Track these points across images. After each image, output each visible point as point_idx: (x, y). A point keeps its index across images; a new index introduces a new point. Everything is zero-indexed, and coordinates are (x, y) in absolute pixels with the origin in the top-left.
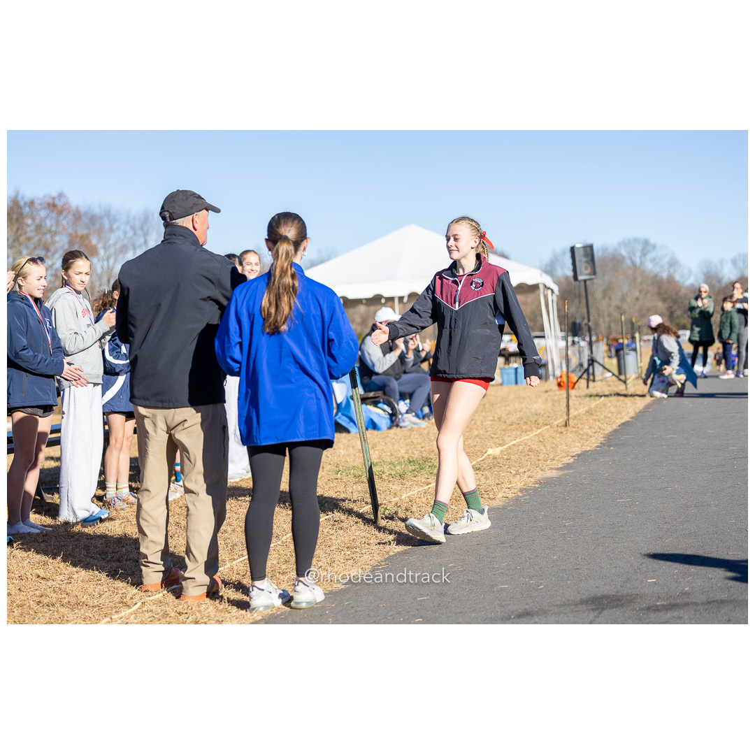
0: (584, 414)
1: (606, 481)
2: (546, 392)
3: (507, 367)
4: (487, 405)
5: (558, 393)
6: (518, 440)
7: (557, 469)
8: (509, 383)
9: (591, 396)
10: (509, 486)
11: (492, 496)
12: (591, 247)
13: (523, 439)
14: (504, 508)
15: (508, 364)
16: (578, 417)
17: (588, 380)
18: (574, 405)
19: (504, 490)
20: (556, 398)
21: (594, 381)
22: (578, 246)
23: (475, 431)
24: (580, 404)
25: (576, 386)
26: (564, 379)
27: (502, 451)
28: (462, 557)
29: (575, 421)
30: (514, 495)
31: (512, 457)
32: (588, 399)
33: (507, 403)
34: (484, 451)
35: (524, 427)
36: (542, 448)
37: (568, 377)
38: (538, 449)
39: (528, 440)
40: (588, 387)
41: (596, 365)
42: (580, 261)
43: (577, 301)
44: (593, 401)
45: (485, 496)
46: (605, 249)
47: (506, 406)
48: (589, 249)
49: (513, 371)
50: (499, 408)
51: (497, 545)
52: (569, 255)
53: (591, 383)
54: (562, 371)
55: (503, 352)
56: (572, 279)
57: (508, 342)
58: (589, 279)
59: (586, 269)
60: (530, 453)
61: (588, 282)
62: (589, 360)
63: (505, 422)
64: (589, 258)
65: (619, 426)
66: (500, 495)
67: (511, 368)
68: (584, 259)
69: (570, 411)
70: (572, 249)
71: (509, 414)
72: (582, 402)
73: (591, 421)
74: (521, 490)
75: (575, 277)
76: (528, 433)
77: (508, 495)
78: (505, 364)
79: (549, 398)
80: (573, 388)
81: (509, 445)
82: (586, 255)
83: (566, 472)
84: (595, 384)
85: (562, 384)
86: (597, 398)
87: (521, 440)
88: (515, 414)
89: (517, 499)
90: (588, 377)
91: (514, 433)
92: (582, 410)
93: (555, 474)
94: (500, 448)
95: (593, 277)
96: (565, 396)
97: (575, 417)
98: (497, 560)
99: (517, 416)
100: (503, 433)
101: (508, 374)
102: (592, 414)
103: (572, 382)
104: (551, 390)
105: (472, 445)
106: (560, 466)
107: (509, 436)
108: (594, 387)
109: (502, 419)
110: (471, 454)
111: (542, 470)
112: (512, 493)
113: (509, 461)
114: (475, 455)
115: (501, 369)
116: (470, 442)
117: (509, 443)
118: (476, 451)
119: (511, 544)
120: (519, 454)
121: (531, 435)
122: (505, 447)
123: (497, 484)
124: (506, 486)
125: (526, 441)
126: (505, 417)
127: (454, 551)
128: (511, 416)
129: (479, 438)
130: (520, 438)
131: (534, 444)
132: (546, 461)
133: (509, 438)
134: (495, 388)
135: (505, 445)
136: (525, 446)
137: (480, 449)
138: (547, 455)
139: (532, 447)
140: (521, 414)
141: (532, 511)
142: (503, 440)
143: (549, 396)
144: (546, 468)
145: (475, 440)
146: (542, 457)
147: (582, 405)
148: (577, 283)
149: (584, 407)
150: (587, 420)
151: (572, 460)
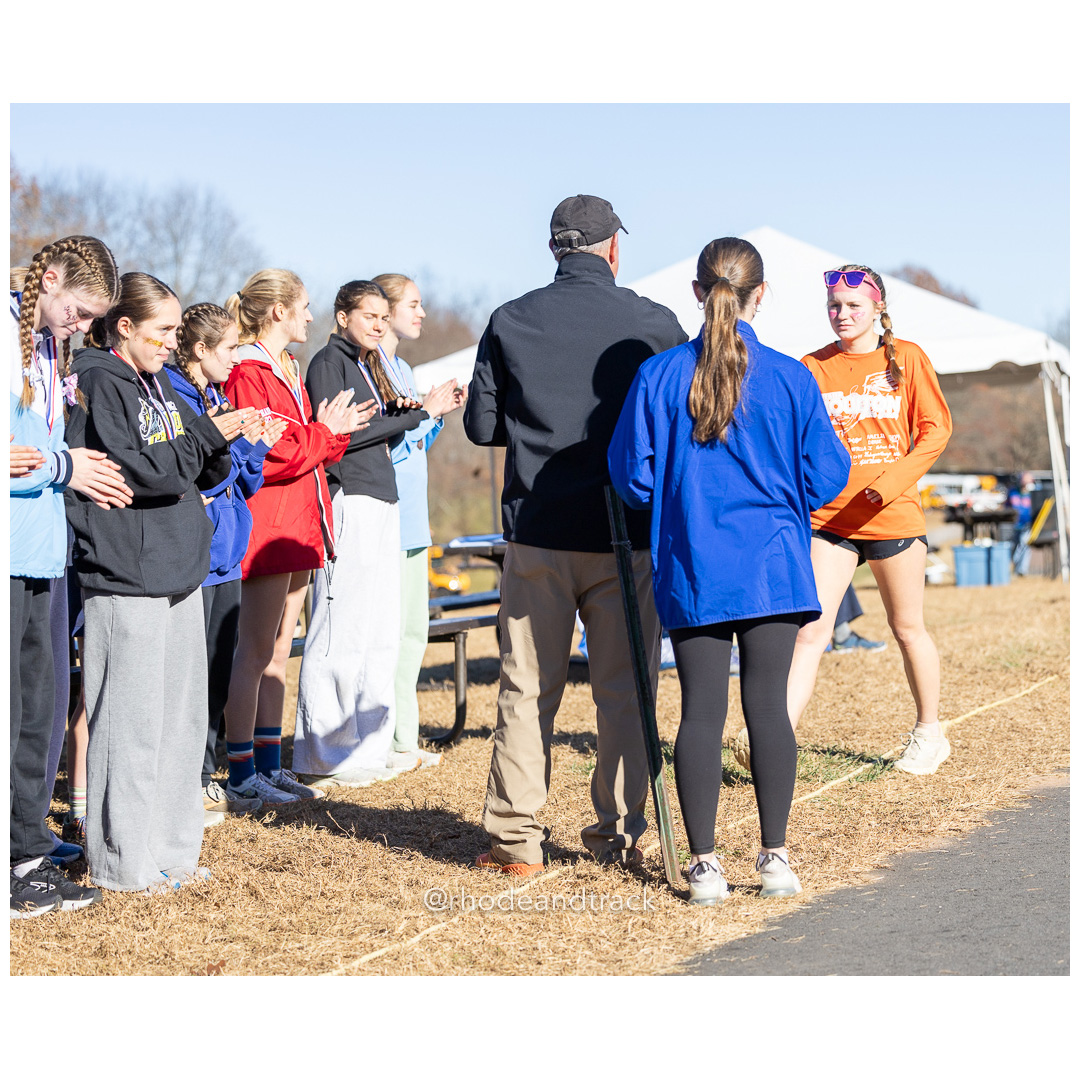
2: (1053, 601)
3: (968, 545)
6: (986, 707)
8: (972, 582)
10: (965, 806)
11: (925, 828)
13: (998, 703)
14: (952, 853)
15: (972, 539)
19: (952, 814)
23: (893, 684)
28: (857, 960)
30: (974, 826)
31: (974, 743)
33: (967, 625)
35: (1002, 678)
36: (1039, 723)
38: (1031, 727)
39: (1008, 705)
45: (911, 827)
47: (962, 631)
49: (983, 556)
50: (949, 634)
51: (934, 934)
55: (960, 513)
57: (972, 491)
60: (1013, 735)
63: (960, 666)
67: (978, 548)
71: (969, 648)
74: (990, 816)
76: (1010, 690)
77: (961, 826)
78: (965, 539)
79: (1058, 615)
81: (967, 716)
87: (993, 705)
88: (982, 650)
89: (981, 834)
91: (979, 689)
98: (932, 966)
99: (987, 654)
100: (954, 689)
101: (970, 561)
104: (1062, 599)
105: (885, 715)
107: (967, 697)
109: (954, 659)
110: (882, 735)
111: (1038, 772)
112: (970, 821)
113: (966, 750)
114: (891, 737)
115: (955, 550)
116: (881, 707)
117: (968, 712)
118: (894, 729)
119: (964, 933)
120: (988, 735)
121: (1017, 696)
122: (959, 720)
123: (938, 801)
124: (958, 807)
125: (1006, 708)
126: (961, 655)
127: (841, 946)
128: (974, 654)
129: (902, 701)
130: (992, 702)
131: (1021, 716)
132: (1046, 752)
133: (969, 701)
134: (941, 592)
135: (958, 716)
136: (1003, 720)
137: (903, 723)
138: (1049, 741)
139: (1018, 721)
140: (996, 648)
141: (1012, 861)
142: (955, 705)
143: (1059, 610)
144: (1048, 767)
145: (892, 704)
146: (1038, 743)
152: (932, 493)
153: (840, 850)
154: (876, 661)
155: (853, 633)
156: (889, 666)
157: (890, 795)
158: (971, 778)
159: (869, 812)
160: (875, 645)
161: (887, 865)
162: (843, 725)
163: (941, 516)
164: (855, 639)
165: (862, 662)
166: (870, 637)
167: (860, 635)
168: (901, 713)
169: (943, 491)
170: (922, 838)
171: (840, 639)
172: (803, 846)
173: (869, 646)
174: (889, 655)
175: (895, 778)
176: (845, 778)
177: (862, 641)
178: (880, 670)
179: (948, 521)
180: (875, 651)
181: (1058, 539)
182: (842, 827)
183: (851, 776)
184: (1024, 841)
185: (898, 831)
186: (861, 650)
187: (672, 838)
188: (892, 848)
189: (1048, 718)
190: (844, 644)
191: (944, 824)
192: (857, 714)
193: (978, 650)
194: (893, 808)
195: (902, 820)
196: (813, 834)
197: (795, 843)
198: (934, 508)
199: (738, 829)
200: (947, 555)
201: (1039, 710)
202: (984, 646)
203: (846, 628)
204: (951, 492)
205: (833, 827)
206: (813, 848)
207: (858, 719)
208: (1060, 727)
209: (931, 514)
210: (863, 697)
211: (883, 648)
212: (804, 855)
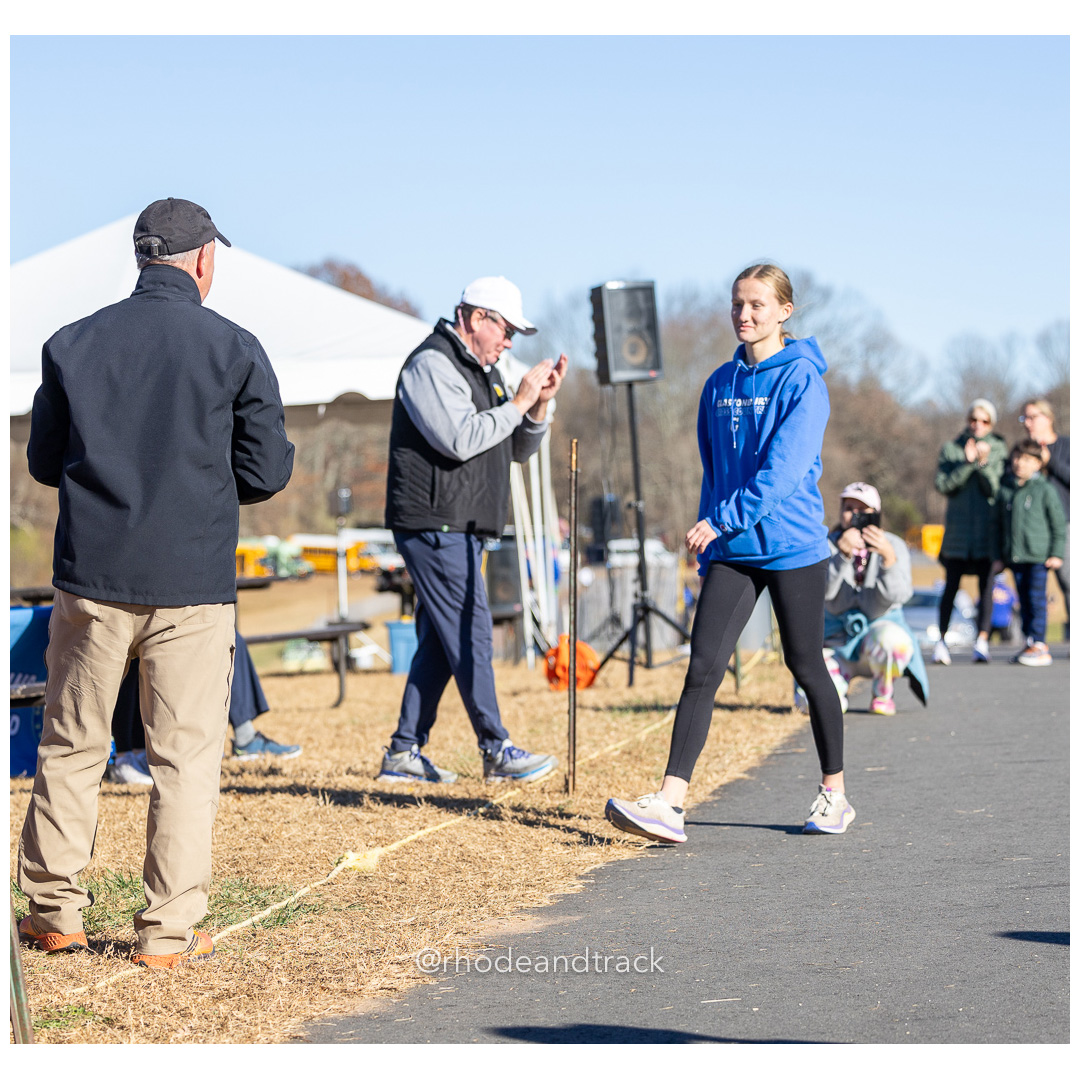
0: (618, 759)
1: (673, 947)
2: (515, 694)
3: (407, 620)
4: (348, 729)
5: (547, 697)
7: (539, 911)
9: (638, 709)
10: (401, 958)
11: (350, 985)
12: (648, 290)
13: (443, 825)
16: (601, 768)
17: (632, 663)
18: (590, 731)
19: (386, 967)
20: (541, 712)
21: (648, 665)
22: (612, 285)
24: (608, 729)
25: (598, 681)
26: (565, 658)
27: (384, 860)
29: (593, 778)
30: (413, 983)
31: (413, 876)
32: (629, 716)
34: (334, 858)
36: (496, 851)
37: (575, 652)
38: (486, 855)
40: (631, 682)
41: (655, 621)
42: (619, 329)
43: (605, 441)
44: (643, 724)
45: (334, 985)
46: (690, 298)
48: (643, 296)
52: (587, 309)
53: (639, 671)
54: (560, 638)
55: (397, 580)
56: (594, 380)
58: (642, 381)
59: (634, 351)
60: (462, 866)
61: (638, 389)
62: (635, 608)
64: (644, 322)
65: (714, 793)
66: (375, 982)
68: (628, 325)
69: (579, 751)
70: (597, 295)
72: (614, 725)
73: (637, 778)
75: (603, 374)
77: (396, 984)
78: (403, 612)
79: (521, 712)
80: (590, 683)
81: (404, 841)
82: (633, 312)
83: (561, 919)
84: (652, 674)
85: (559, 672)
86: (655, 715)
87: (437, 828)
89: (422, 995)
90: (633, 654)
92: (613, 748)
93: (531, 924)
94: (379, 851)
95: (653, 374)
96: (565, 706)
97: (593, 766)
101: (409, 641)
102: (639, 759)
103: (585, 668)
104: (528, 690)
105: (299, 840)
106: (546, 902)
108: (649, 683)
110: (296, 866)
111: (495, 914)
112: (408, 977)
113: (403, 886)
114: (307, 869)
115: (389, 626)
116: (294, 830)
117: (406, 836)
118: (310, 858)
120: (432, 867)
122: (394, 846)
123: (367, 952)
124: (392, 958)
125: (454, 831)
129: (321, 822)
130: (437, 824)
131: (474, 841)
132: (506, 889)
133: (407, 822)
134: (372, 679)
135: (393, 841)
136: (451, 847)
137: (323, 851)
138: (508, 873)
139: (470, 847)
140: (442, 754)
141: (462, 1029)
142: (389, 827)
143: (522, 704)
144: (507, 907)
145: (308, 826)
146: (495, 876)
147: (613, 733)
148: (608, 389)
149: (619, 740)
150: (624, 775)
151: (579, 886)
152: (361, 552)
153: (240, 1015)
155: (258, 734)
157: (306, 943)
158: (409, 921)
159: (279, 966)
160: (287, 750)
161: (301, 1034)
162: (245, 853)
163: (372, 582)
164: (261, 741)
166: (280, 738)
167: (268, 736)
168: (319, 838)
169: (374, 549)
170: (346, 999)
171: (242, 742)
172: (193, 1011)
173: (280, 751)
174: (304, 763)
175: (311, 922)
176: (248, 922)
177: (271, 744)
179: (381, 589)
181: (521, 615)
182: (244, 985)
183: (256, 919)
184: (476, 1003)
185: (316, 990)
186: (269, 757)
187: (24, 1000)
188: (309, 1013)
189: (508, 844)
190: (247, 748)
191: (374, 982)
192: (264, 839)
194: (308, 961)
195: (320, 976)
196: (207, 994)
197: (184, 1005)
198: (363, 572)
199: (110, 988)
200: (379, 632)
201: (495, 834)
203: (249, 729)
204: (384, 552)
205: (232, 986)
206: (207, 1012)
207: (265, 845)
208: (523, 855)
209: (359, 579)
211: (297, 754)
212: (194, 1022)
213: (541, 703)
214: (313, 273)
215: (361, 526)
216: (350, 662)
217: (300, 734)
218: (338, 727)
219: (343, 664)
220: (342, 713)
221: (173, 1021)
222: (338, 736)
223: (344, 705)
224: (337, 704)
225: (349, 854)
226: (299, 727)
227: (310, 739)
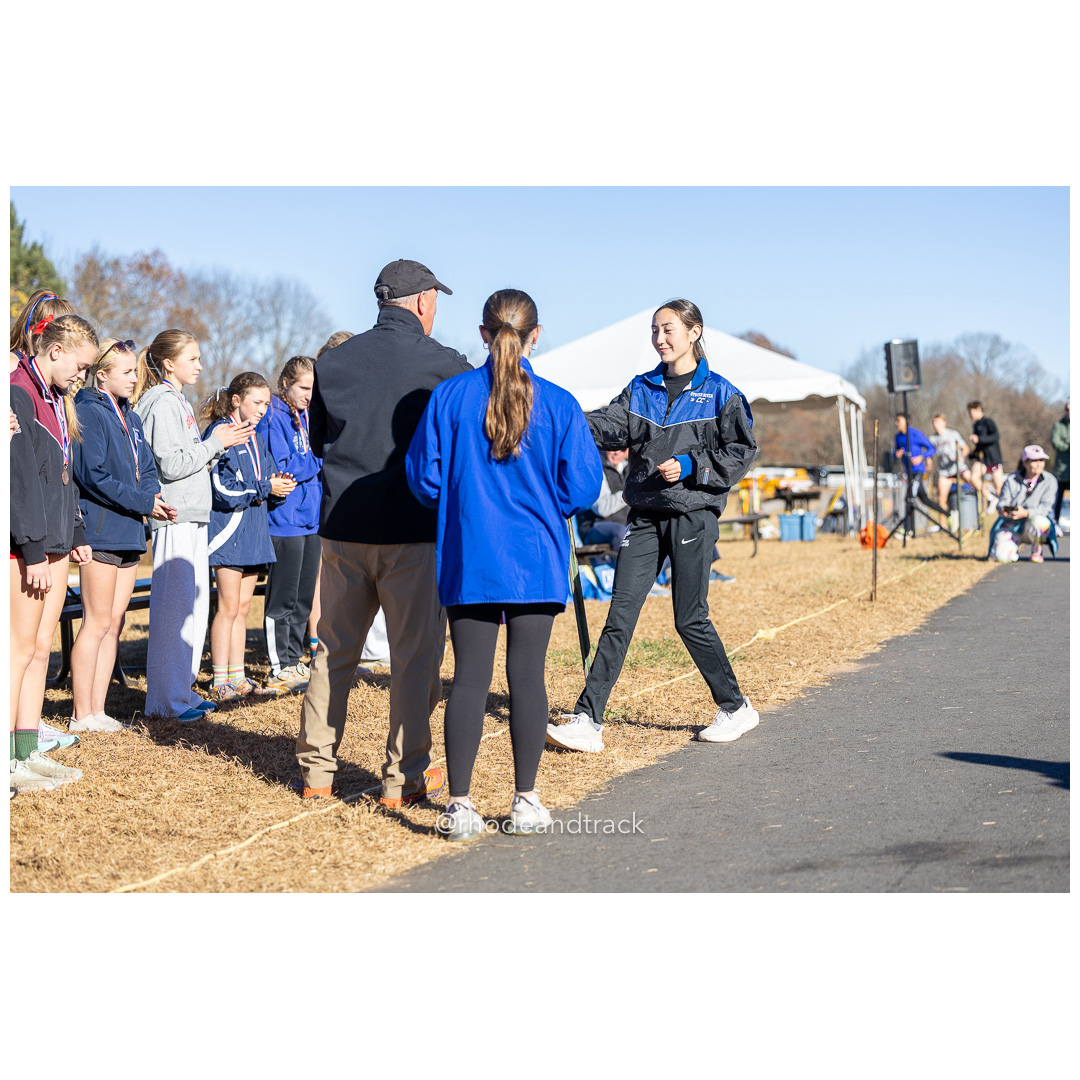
0: (898, 584)
1: (928, 680)
3: (788, 513)
4: (759, 568)
5: (861, 552)
6: (801, 619)
7: (857, 661)
8: (790, 539)
9: (908, 558)
10: (787, 684)
11: (761, 698)
12: (914, 344)
13: (808, 617)
14: (779, 714)
15: (791, 510)
16: (890, 588)
17: (905, 535)
18: (884, 570)
19: (780, 688)
20: (858, 560)
21: (914, 537)
22: (896, 342)
23: (740, 604)
24: (893, 569)
25: (888, 544)
26: (871, 533)
27: (778, 634)
28: (717, 783)
29: (885, 594)
30: (793, 696)
31: (793, 643)
32: (904, 562)
33: (788, 566)
34: (752, 633)
35: (811, 601)
36: (835, 630)
38: (831, 633)
39: (815, 618)
41: (917, 514)
42: (899, 364)
44: (911, 566)
46: (937, 349)
47: (785, 570)
48: (911, 347)
49: (798, 521)
50: (776, 572)
51: (767, 767)
52: (883, 354)
53: (909, 540)
54: (868, 521)
55: (783, 493)
56: (886, 390)
57: (791, 479)
58: (911, 391)
59: (907, 375)
60: (818, 638)
61: (908, 395)
62: (906, 508)
63: (784, 592)
64: (912, 360)
65: (948, 602)
66: (774, 696)
67: (795, 516)
68: (903, 362)
69: (878, 580)
70: (888, 347)
71: (789, 581)
72: (896, 567)
73: (908, 594)
74: (804, 690)
75: (891, 388)
76: (817, 609)
77: (785, 697)
78: (786, 509)
79: (848, 560)
80: (883, 546)
81: (788, 625)
82: (907, 355)
83: (869, 665)
84: (917, 541)
85: (867, 540)
86: (917, 562)
87: (805, 618)
88: (798, 582)
89: (798, 702)
91: (796, 608)
92: (896, 578)
93: (853, 668)
94: (776, 630)
95: (916, 387)
96: (871, 557)
97: (885, 587)
98: (767, 788)
99: (802, 585)
100: (780, 607)
101: (790, 524)
102: (909, 584)
103: (881, 538)
104: (851, 549)
105: (735, 623)
106: (862, 656)
107: (789, 612)
108: (913, 546)
109: (779, 588)
110: (733, 637)
111: (835, 662)
112: (791, 694)
113: (788, 647)
114: (739, 639)
115: (780, 517)
116: (732, 619)
117: (789, 622)
118: (740, 633)
119: (787, 766)
120: (802, 638)
121: (821, 612)
122: (783, 628)
123: (770, 681)
124: (782, 684)
125: (814, 620)
126: (784, 586)
127: (706, 774)
128: (792, 584)
129: (746, 615)
130: (805, 616)
131: (824, 625)
132: (841, 649)
133: (789, 615)
134: (771, 544)
135: (782, 625)
136: (812, 628)
137: (747, 630)
138: (842, 641)
139: (822, 628)
140: (807, 581)
141: (818, 720)
142: (780, 618)
143: (848, 556)
144: (841, 659)
145: (739, 617)
146: (835, 643)
147: (895, 571)
148: (893, 395)
149: (898, 574)
150: (901, 592)
151: (878, 649)
153: (705, 711)
154: (729, 589)
155: (714, 571)
156: (737, 592)
160: (728, 578)
164: (715, 574)
165: (720, 589)
166: (724, 572)
167: (719, 572)
168: (745, 623)
172: (681, 709)
173: (724, 579)
174: (737, 585)
175: (741, 665)
178: (732, 595)
179: (776, 498)
180: (728, 582)
184: (826, 707)
186: (719, 582)
193: (795, 583)
196: (688, 701)
200: (775, 519)
202: (799, 579)
210: (721, 612)
211: (733, 581)
213: (858, 555)
214: (742, 337)
215: (765, 466)
216: (760, 535)
217: (734, 571)
218: (754, 567)
219: (756, 536)
220: (756, 560)
221: (671, 714)
222: (754, 571)
223: (757, 557)
224: (753, 556)
225: (761, 631)
226: (733, 567)
227: (740, 574)
